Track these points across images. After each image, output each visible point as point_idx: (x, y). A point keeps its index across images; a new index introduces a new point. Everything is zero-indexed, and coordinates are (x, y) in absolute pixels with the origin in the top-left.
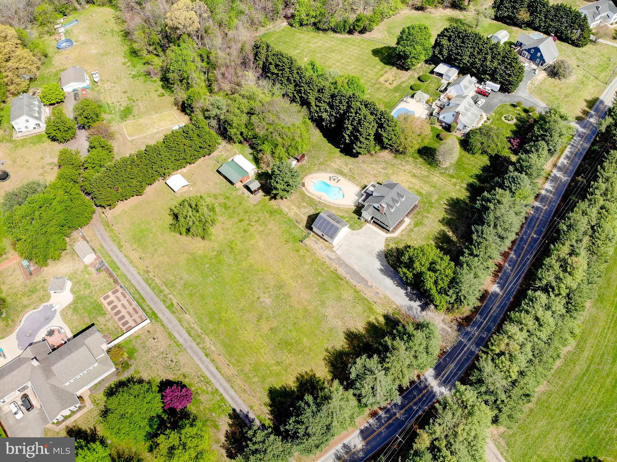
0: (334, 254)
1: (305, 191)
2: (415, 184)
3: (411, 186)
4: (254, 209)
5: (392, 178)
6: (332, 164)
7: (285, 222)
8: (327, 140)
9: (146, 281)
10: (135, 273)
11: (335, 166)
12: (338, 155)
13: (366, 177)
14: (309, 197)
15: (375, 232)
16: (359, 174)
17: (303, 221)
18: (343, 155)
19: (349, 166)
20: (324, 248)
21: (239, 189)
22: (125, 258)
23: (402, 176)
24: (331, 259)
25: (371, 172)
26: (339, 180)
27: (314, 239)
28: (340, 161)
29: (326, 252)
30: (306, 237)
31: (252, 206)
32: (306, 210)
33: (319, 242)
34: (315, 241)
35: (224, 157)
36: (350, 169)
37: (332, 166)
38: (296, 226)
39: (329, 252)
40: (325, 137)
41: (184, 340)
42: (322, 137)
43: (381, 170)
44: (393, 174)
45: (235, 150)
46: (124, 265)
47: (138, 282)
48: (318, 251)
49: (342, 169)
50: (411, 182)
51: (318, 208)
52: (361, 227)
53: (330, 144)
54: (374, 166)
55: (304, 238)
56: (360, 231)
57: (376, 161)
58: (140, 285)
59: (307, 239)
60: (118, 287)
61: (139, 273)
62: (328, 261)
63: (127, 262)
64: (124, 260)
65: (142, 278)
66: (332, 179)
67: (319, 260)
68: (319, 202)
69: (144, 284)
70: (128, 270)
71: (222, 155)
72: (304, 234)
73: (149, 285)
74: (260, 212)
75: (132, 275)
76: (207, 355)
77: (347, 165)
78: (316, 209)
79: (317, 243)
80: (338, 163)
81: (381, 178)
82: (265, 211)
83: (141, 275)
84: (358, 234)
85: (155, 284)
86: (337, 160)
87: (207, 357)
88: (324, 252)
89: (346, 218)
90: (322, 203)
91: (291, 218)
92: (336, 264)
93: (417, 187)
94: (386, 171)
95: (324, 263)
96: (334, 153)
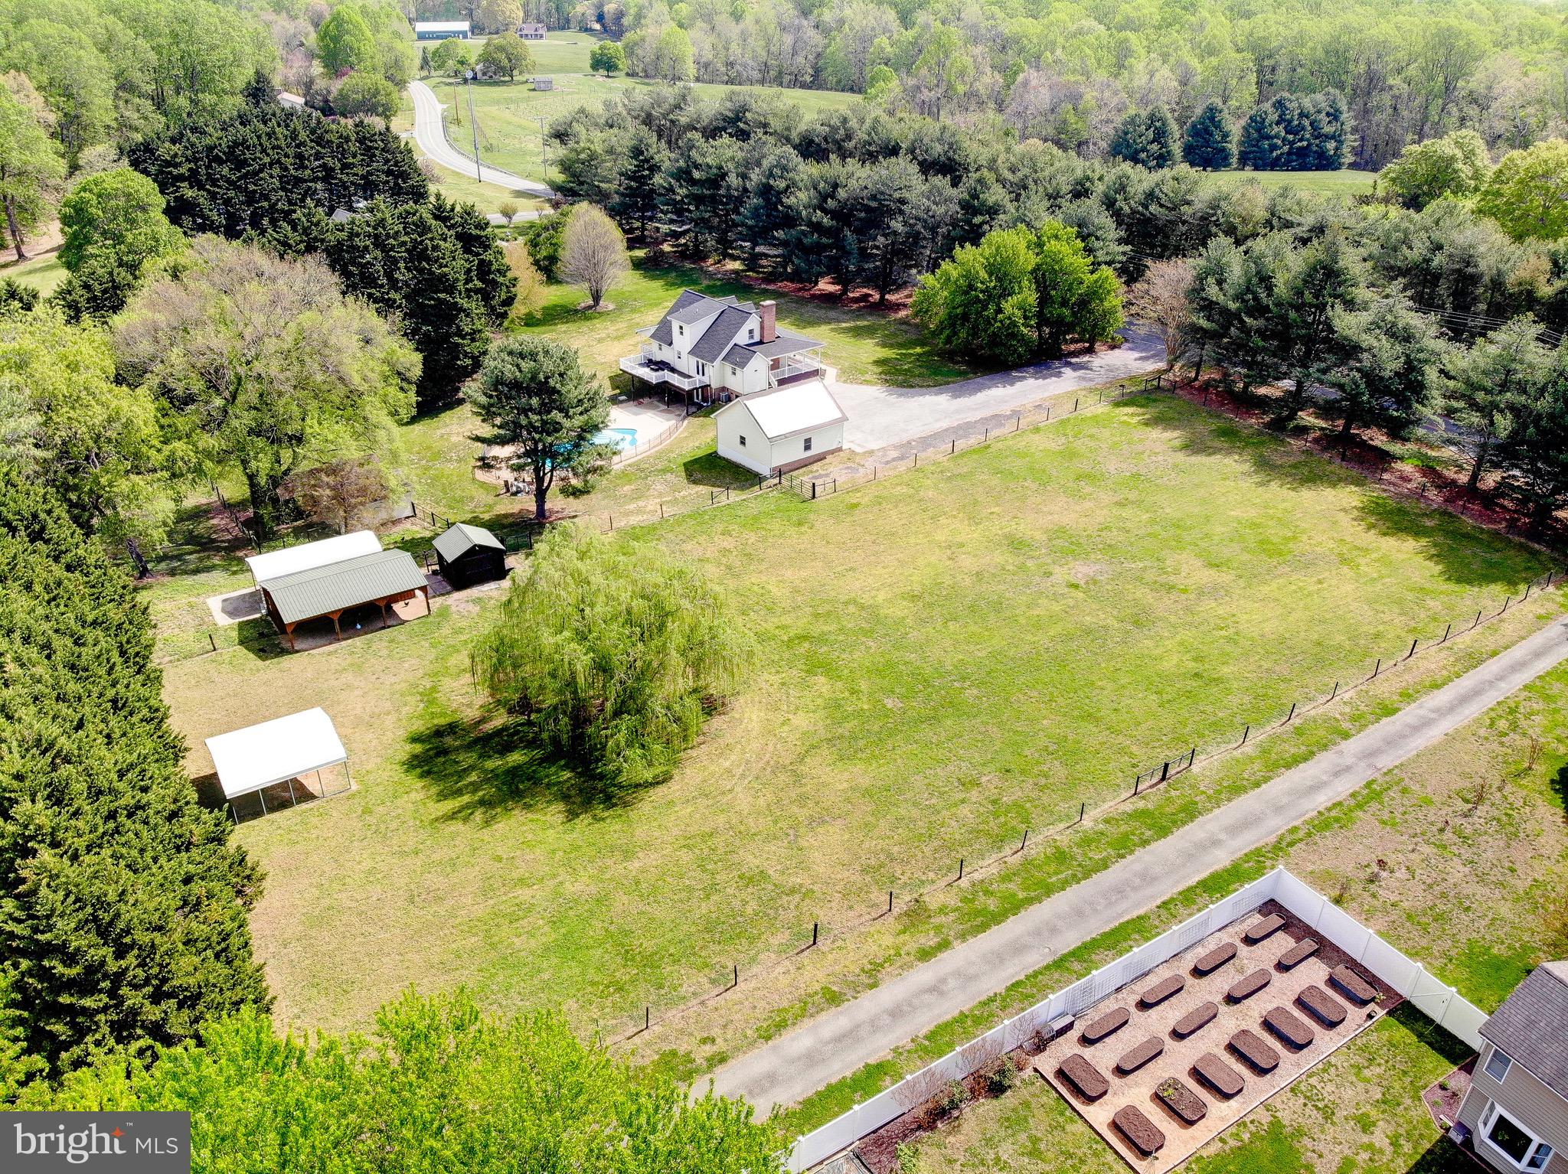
9: (979, 921)
10: (924, 974)
22: (787, 1035)
41: (1337, 774)
46: (846, 1038)
47: (998, 958)
58: (1018, 948)
60: (1047, 1063)
61: (925, 955)
63: (832, 1022)
64: (799, 1040)
65: (963, 937)
69: (1013, 928)
70: (896, 1013)
73: (1014, 907)
75: (936, 989)
76: (1390, 711)
83: (944, 945)
85: (1005, 878)
87: (1396, 711)
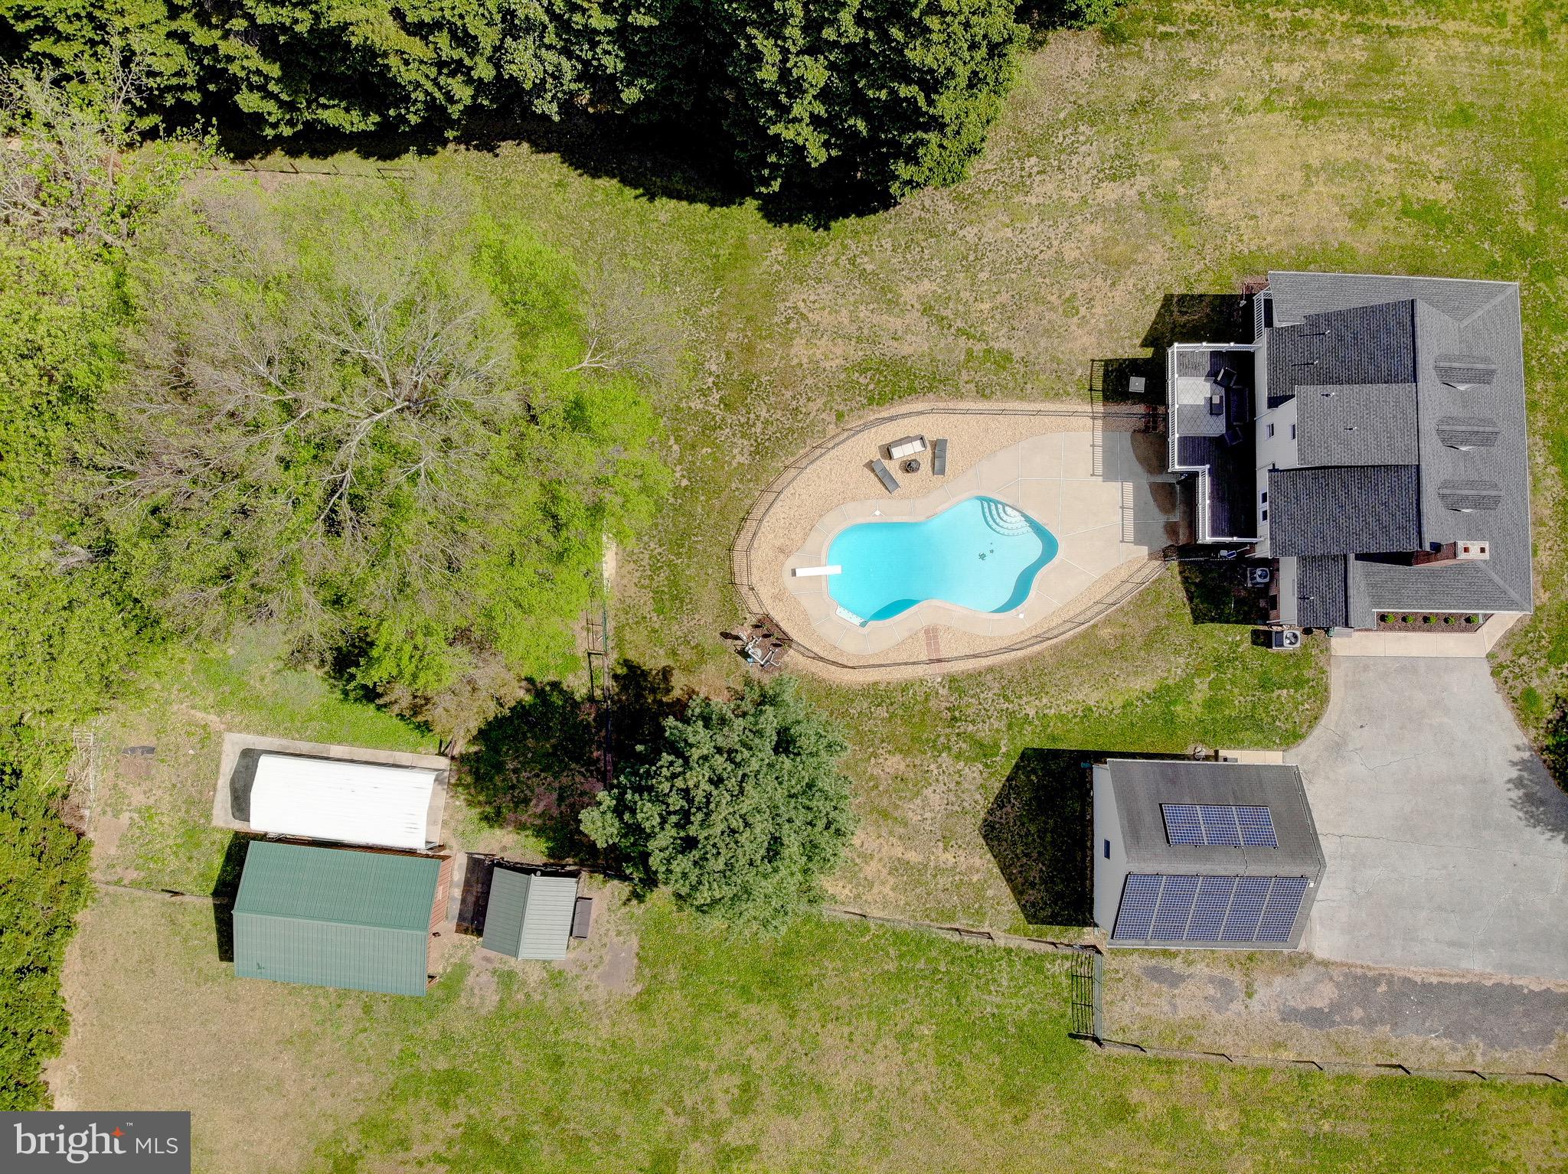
0: (1306, 975)
1: (817, 668)
2: (1356, 170)
3: (1351, 191)
4: (661, 1033)
5: (1212, 206)
6: (800, 351)
7: (900, 975)
8: (624, 181)
11: (833, 355)
12: (778, 251)
13: (1070, 306)
14: (876, 694)
15: (1408, 666)
16: (1009, 315)
17: (979, 891)
18: (802, 230)
19: (909, 293)
20: (1237, 979)
21: (461, 970)
23: (1252, 159)
24: (1316, 1018)
25: (1070, 254)
26: (938, 448)
27: (1136, 963)
28: (825, 291)
29: (1262, 993)
30: (1083, 982)
31: (631, 1027)
32: (934, 796)
33: (1178, 965)
34: (1155, 974)
35: (167, 820)
36: (927, 310)
37: (816, 370)
38: (972, 959)
39: (1278, 980)
40: (595, 174)
42: (579, 183)
43: (1110, 192)
44: (1194, 169)
45: (180, 710)
48: (1217, 1017)
49: (892, 348)
50: (1334, 171)
51: (984, 732)
52: (1321, 695)
53: (666, 208)
54: (1045, 189)
55: (1086, 1005)
56: (1331, 716)
57: (1032, 146)
59: (1103, 995)
62: (1312, 1045)
66: (893, 467)
67: (1262, 1071)
68: (953, 682)
71: (147, 813)
72: (1059, 969)
74: (706, 1024)
77: (886, 297)
78: (984, 751)
79: (1176, 980)
80: (825, 319)
81: (1158, 255)
82: (730, 1001)
84: (1337, 748)
86: (798, 296)
88: (1255, 1005)
89: (1187, 684)
90: (976, 677)
91: (905, 923)
92: (1370, 1023)
93: (1387, 183)
94: (1142, 182)
95: (1306, 1074)
96: (741, 254)
